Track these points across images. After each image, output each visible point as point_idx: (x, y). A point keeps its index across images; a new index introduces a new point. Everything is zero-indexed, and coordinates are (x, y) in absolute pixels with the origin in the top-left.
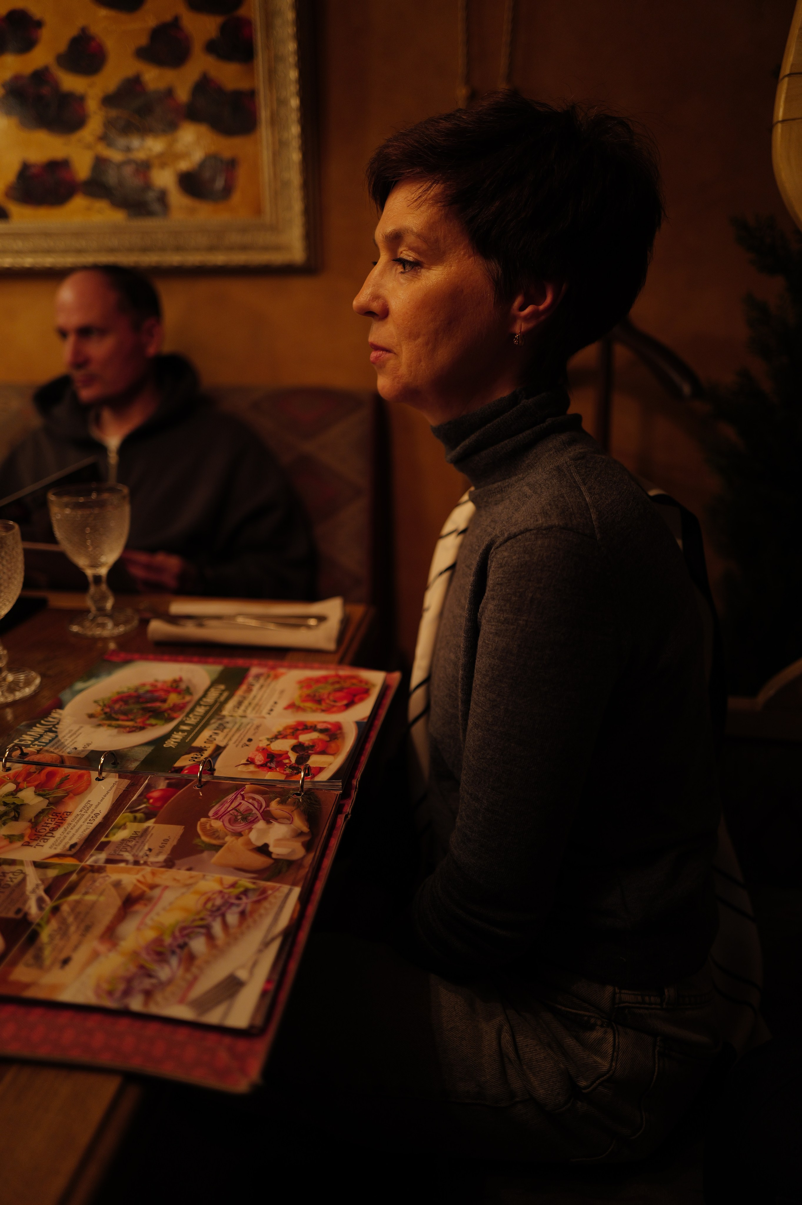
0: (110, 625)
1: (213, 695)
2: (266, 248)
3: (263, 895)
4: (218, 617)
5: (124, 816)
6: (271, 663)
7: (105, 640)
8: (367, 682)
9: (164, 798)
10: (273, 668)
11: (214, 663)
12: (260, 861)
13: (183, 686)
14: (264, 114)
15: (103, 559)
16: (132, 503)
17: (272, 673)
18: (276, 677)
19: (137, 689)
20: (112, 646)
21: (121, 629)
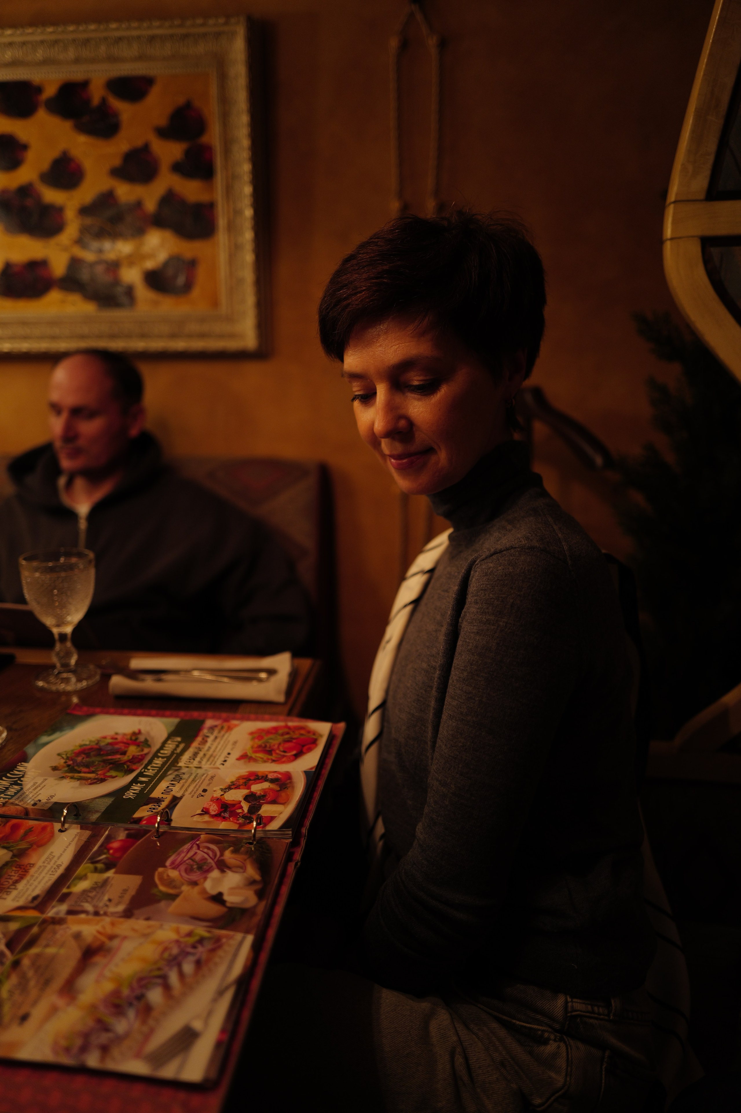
0: (73, 680)
1: (170, 746)
2: (221, 336)
3: (217, 944)
4: (175, 672)
5: (85, 867)
6: (224, 715)
7: (68, 694)
8: (314, 733)
9: (124, 849)
10: (226, 720)
11: (171, 716)
12: (214, 910)
13: (141, 738)
14: (222, 222)
15: (69, 618)
16: (97, 567)
17: (225, 725)
18: (230, 729)
19: (98, 742)
20: (75, 700)
21: (84, 683)
